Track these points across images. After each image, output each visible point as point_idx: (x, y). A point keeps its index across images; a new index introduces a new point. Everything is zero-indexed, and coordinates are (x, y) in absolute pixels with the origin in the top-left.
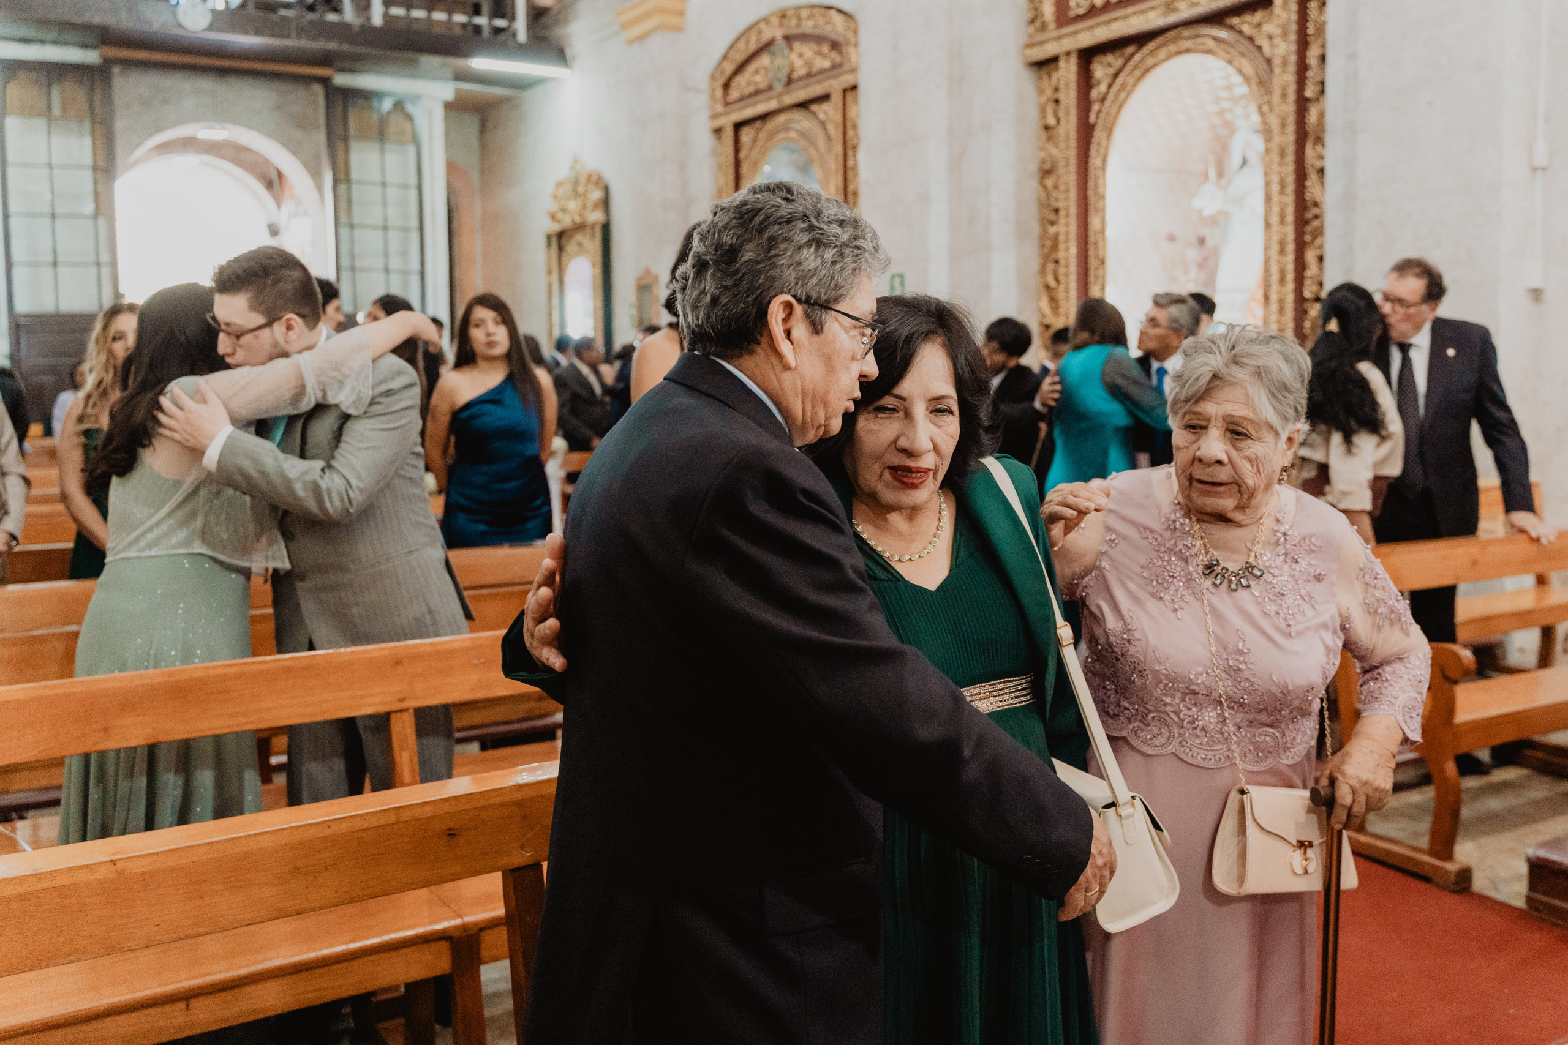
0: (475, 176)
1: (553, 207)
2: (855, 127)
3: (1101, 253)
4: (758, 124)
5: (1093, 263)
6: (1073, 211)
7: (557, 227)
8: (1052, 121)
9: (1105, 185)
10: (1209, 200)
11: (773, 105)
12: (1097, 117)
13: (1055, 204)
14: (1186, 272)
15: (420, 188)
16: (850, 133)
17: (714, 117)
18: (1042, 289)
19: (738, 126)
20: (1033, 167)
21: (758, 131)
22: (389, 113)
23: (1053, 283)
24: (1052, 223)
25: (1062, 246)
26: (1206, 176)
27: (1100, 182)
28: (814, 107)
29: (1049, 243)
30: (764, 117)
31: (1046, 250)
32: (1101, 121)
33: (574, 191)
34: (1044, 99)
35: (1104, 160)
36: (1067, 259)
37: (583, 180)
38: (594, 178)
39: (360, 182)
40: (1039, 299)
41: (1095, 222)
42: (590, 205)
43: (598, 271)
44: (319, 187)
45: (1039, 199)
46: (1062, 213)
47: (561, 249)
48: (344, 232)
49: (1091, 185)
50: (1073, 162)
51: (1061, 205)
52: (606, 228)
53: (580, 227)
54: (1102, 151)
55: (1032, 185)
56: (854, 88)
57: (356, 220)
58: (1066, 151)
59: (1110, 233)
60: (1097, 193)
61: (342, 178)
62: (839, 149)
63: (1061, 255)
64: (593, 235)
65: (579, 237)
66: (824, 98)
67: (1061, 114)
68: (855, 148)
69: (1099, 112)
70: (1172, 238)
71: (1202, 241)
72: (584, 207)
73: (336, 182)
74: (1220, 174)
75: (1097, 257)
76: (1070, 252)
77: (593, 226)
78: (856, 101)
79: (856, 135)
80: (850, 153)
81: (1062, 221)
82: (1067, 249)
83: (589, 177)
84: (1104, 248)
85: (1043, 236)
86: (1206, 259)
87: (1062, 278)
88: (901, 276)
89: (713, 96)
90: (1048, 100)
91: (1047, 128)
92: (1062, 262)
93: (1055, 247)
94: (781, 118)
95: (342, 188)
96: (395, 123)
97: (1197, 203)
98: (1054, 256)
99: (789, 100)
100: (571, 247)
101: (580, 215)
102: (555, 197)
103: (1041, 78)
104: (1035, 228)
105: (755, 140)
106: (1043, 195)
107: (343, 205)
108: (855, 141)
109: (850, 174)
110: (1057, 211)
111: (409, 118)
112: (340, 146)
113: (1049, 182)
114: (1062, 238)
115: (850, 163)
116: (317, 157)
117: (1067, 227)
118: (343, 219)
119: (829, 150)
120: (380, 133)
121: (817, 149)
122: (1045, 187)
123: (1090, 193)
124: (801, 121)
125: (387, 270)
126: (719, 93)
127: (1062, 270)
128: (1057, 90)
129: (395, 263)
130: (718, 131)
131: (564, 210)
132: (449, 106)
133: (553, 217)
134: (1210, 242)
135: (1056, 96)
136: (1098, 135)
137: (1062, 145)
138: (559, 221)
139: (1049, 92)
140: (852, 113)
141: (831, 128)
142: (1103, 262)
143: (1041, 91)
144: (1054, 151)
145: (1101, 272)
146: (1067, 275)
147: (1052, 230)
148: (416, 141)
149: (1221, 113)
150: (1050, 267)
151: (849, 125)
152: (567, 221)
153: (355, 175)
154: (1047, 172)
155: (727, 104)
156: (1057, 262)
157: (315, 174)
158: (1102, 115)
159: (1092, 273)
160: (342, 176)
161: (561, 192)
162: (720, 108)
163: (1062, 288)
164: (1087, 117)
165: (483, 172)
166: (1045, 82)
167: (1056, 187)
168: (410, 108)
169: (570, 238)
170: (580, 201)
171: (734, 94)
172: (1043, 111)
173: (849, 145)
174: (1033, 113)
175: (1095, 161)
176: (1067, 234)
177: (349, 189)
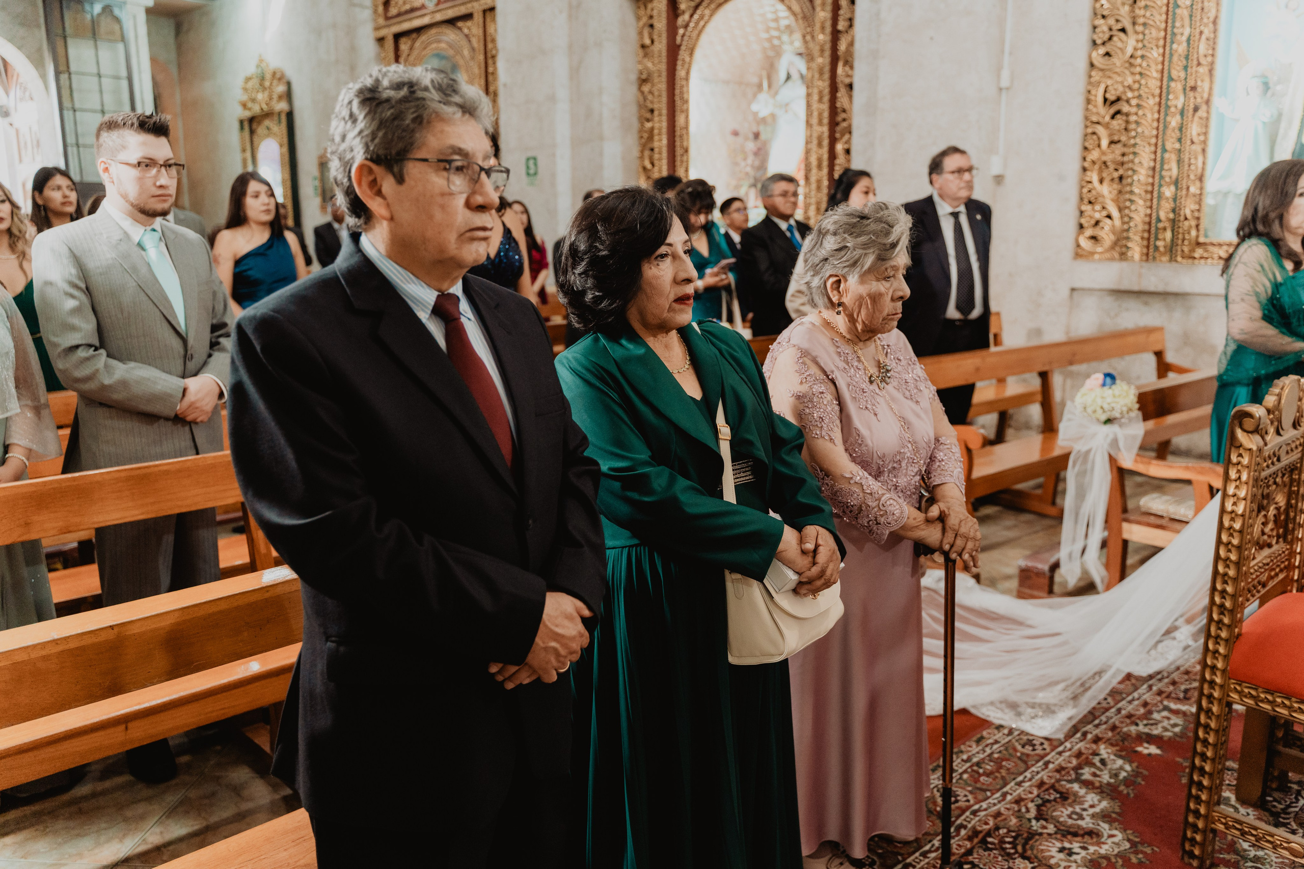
0: (174, 70)
1: (245, 98)
2: (493, 41)
3: (685, 144)
4: (414, 35)
5: (679, 151)
6: (664, 112)
7: (247, 114)
8: (647, 41)
9: (688, 92)
10: (763, 106)
11: (426, 20)
12: (682, 40)
13: (650, 106)
14: (745, 159)
15: (130, 79)
16: (490, 46)
17: (377, 29)
18: (641, 170)
19: (397, 37)
20: (633, 77)
21: (414, 41)
22: (99, 15)
23: (649, 166)
24: (648, 120)
25: (656, 138)
26: (760, 86)
27: (685, 89)
28: (460, 24)
29: (646, 135)
30: (419, 30)
31: (643, 140)
32: (684, 43)
33: (261, 85)
34: (641, 23)
35: (688, 73)
36: (660, 148)
37: (268, 76)
38: (278, 76)
39: (78, 73)
40: (639, 178)
41: (680, 120)
42: (275, 97)
43: (285, 149)
44: (43, 77)
45: (639, 102)
46: (656, 113)
47: (252, 132)
48: (68, 115)
49: (677, 92)
50: (664, 74)
51: (656, 106)
52: (290, 116)
53: (268, 115)
54: (686, 66)
55: (633, 90)
56: (492, 9)
57: (77, 105)
58: (657, 65)
59: (692, 128)
60: (682, 98)
61: (62, 69)
62: (482, 57)
63: (656, 144)
64: (280, 122)
65: (267, 122)
66: (468, 17)
67: (655, 37)
68: (493, 57)
69: (683, 36)
70: (736, 133)
71: (757, 136)
72: (271, 99)
73: (58, 73)
74: (770, 86)
75: (682, 147)
76: (661, 143)
77: (279, 114)
78: (494, 20)
79: (495, 47)
80: (490, 61)
81: (656, 119)
82: (660, 140)
83: (274, 74)
84: (688, 140)
85: (641, 130)
86: (759, 149)
87: (656, 162)
88: (535, 159)
89: (375, 11)
90: (644, 25)
91: (643, 46)
92: (656, 150)
93: (651, 138)
94: (433, 31)
95: (64, 77)
96: (105, 25)
97: (755, 107)
98: (650, 146)
99: (439, 17)
100: (261, 130)
101: (267, 104)
102: (245, 89)
103: (639, 8)
104: (636, 125)
105: (411, 48)
106: (641, 99)
107: (65, 93)
108: (494, 52)
109: (490, 78)
110: (652, 111)
111: (117, 20)
112: (60, 43)
113: (646, 88)
114: (656, 131)
115: (491, 69)
116: (39, 50)
117: (660, 123)
118: (67, 104)
119: (473, 58)
120: (93, 33)
121: (463, 57)
122: (642, 93)
123: (677, 98)
124: (450, 35)
126: (381, 9)
127: (656, 156)
128: (651, 17)
130: (381, 40)
131: (253, 100)
132: (149, 11)
133: (244, 106)
134: (763, 137)
135: (650, 22)
136: (683, 54)
137: (656, 61)
138: (250, 109)
139: (645, 20)
140: (491, 30)
141: (474, 41)
142: (686, 151)
143: (638, 18)
144: (650, 65)
145: (685, 158)
146: (660, 159)
147: (648, 125)
148: (123, 39)
149: (770, 40)
150: (647, 153)
151: (489, 39)
152: (256, 109)
153: (73, 68)
154: (644, 80)
155: (387, 18)
156: (652, 150)
157: (38, 64)
158: (686, 38)
159: (678, 158)
160: (62, 68)
161: (250, 85)
162: (381, 21)
163: (656, 169)
164: (675, 39)
165: (180, 67)
166: (642, 12)
167: (651, 92)
168: (117, 12)
169: (259, 123)
170: (266, 93)
171: (393, 11)
172: (641, 33)
173: (489, 55)
174: (633, 34)
175: (681, 73)
176: (660, 129)
177: (70, 78)
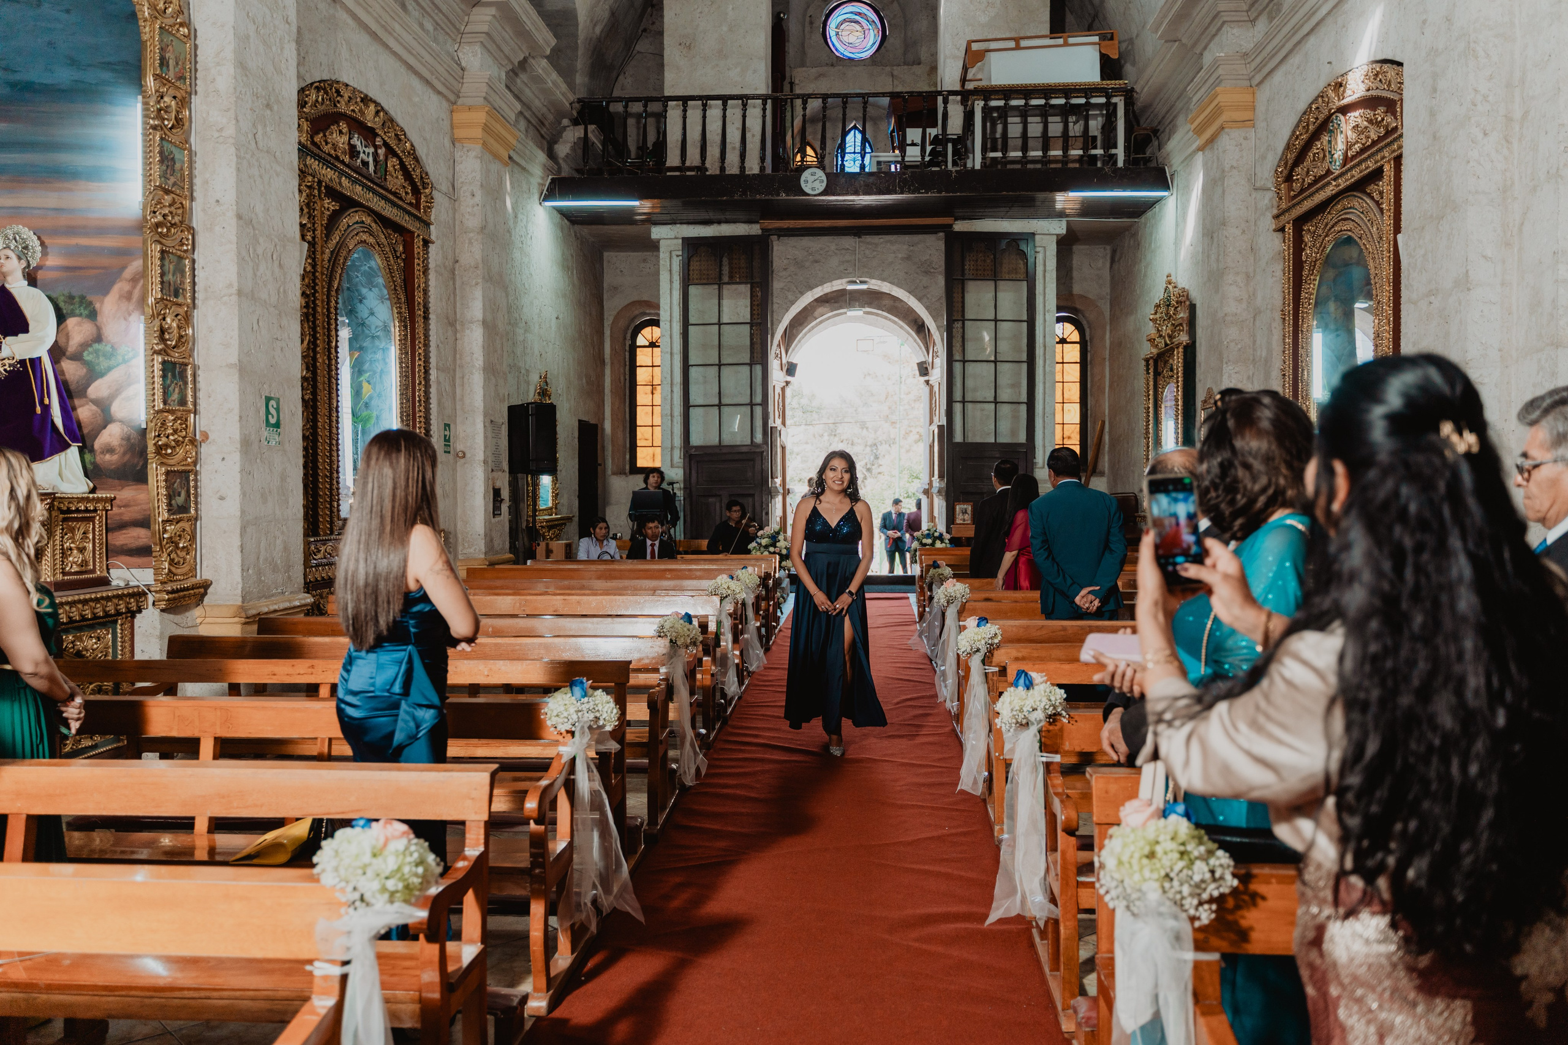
0: (1106, 307)
1: (1153, 332)
15: (1031, 322)
22: (1003, 251)
39: (973, 320)
44: (940, 327)
48: (958, 367)
57: (969, 356)
73: (951, 321)
95: (958, 325)
96: (1009, 263)
107: (957, 343)
111: (1023, 255)
112: (957, 288)
116: (940, 298)
118: (957, 356)
120: (994, 273)
125: (996, 402)
129: (1005, 395)
138: (1157, 346)
148: (1029, 277)
153: (968, 315)
160: (957, 315)
165: (1112, 302)
168: (1023, 247)
177: (963, 327)
